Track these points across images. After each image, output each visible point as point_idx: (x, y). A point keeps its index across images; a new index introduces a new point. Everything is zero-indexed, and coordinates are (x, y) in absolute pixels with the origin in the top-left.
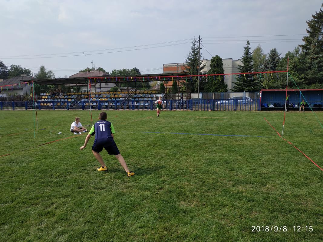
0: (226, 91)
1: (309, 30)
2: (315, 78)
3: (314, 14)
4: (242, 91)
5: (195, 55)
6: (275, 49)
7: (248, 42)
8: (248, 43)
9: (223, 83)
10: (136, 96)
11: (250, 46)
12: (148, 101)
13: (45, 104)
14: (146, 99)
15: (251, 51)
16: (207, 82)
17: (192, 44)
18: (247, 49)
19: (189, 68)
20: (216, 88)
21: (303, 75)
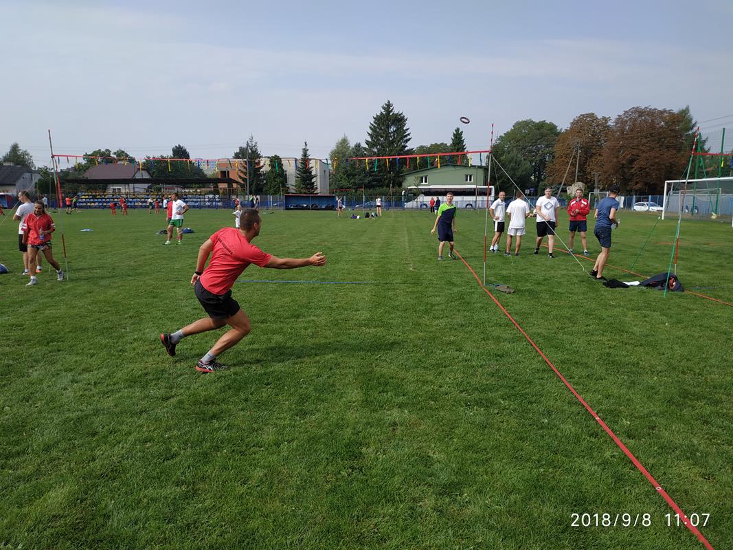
1: (370, 132)
3: (375, 116)
5: (253, 152)
6: (359, 144)
7: (306, 143)
8: (306, 145)
10: (185, 197)
11: (307, 148)
12: (197, 202)
13: (89, 204)
14: (195, 200)
15: (309, 153)
18: (305, 150)
20: (275, 191)
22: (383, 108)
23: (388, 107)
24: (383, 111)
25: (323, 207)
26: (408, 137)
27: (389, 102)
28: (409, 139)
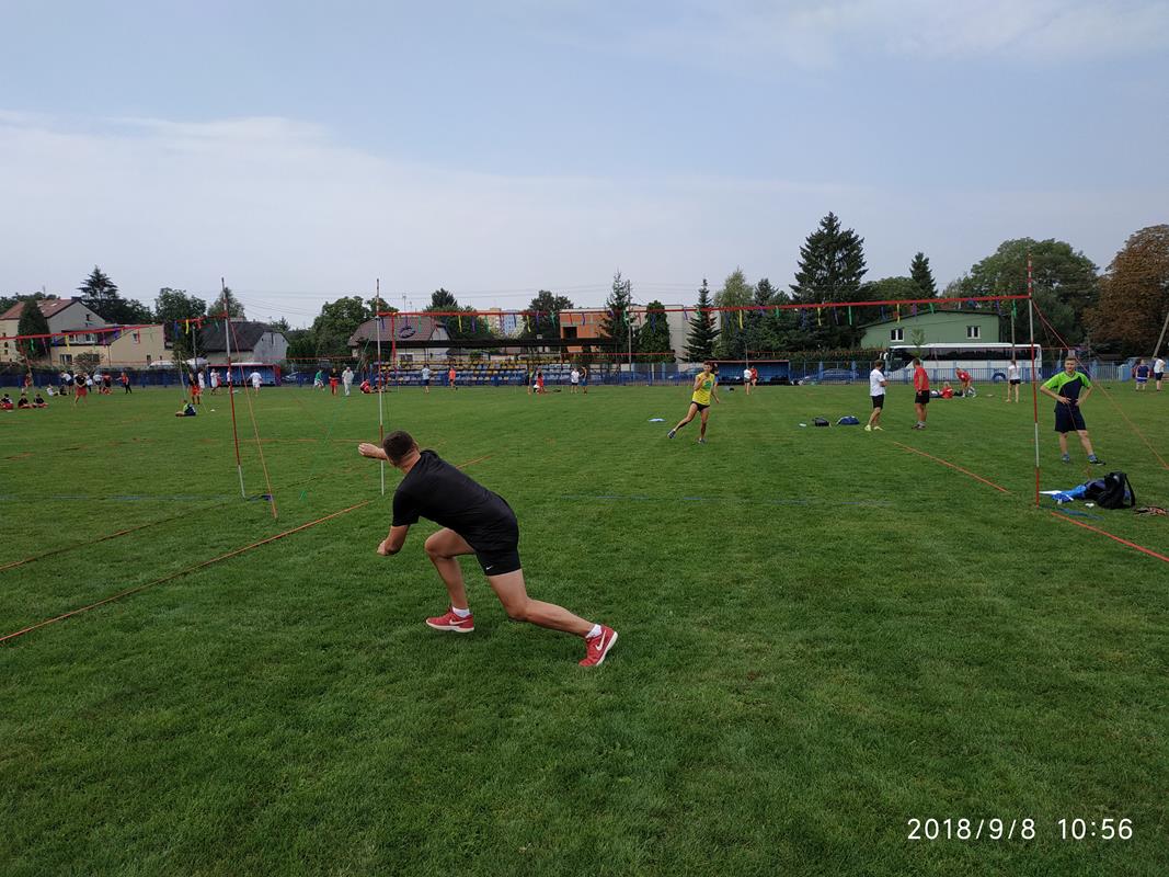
0: (674, 360)
1: (803, 261)
2: (802, 342)
3: (809, 237)
4: (697, 360)
5: (620, 298)
6: (767, 280)
7: (705, 281)
8: (705, 283)
9: (668, 347)
15: (709, 296)
16: (642, 346)
17: (613, 281)
18: (704, 293)
19: (609, 319)
21: (786, 338)
22: (823, 224)
23: (830, 222)
24: (822, 228)
25: (767, 380)
26: (863, 269)
27: (831, 214)
28: (864, 272)
